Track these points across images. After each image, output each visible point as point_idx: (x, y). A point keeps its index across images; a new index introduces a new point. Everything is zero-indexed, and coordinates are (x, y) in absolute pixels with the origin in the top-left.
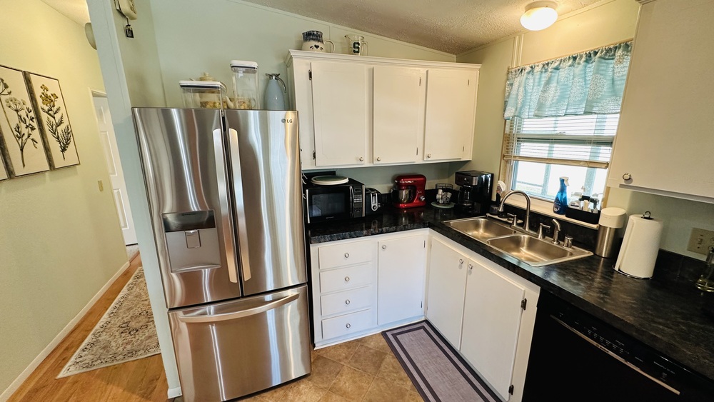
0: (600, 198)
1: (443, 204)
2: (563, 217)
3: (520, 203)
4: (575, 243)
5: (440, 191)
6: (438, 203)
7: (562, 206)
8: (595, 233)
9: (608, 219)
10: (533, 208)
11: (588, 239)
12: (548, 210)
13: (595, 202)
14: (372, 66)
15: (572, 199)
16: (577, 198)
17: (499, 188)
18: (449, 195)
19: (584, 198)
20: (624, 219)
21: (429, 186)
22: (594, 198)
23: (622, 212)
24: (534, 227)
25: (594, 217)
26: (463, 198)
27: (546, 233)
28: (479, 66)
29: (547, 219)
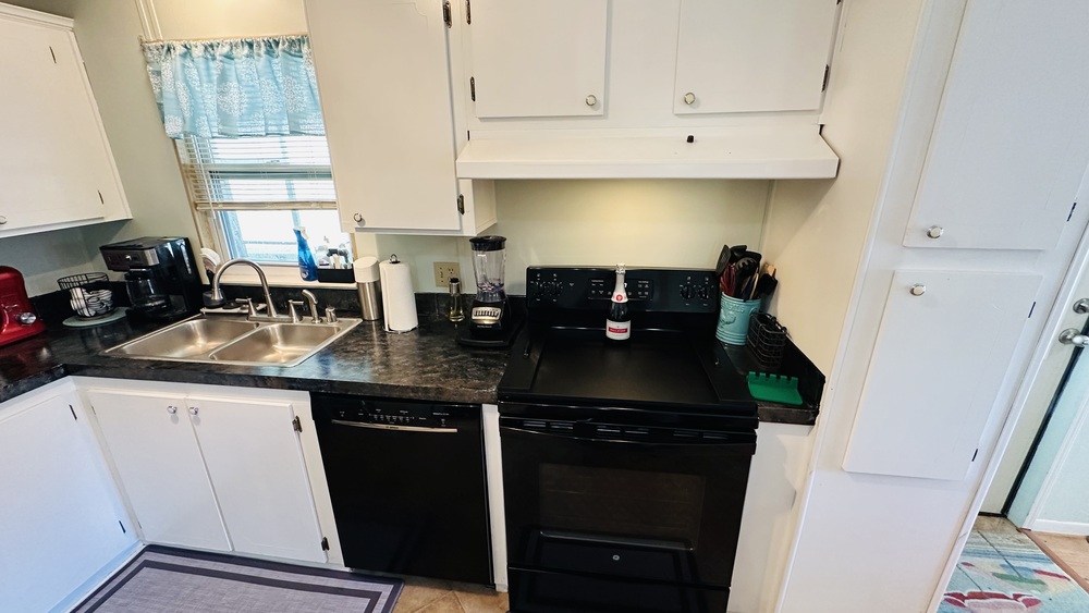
1: (97, 315)
3: (249, 278)
5: (78, 293)
6: (83, 318)
7: (312, 271)
9: (363, 276)
10: (272, 281)
12: (295, 278)
16: (324, 254)
17: (207, 262)
18: (105, 295)
19: (332, 252)
20: (376, 267)
22: (342, 249)
23: (373, 260)
24: (282, 309)
25: (348, 275)
26: (141, 294)
27: (303, 312)
29: (296, 292)
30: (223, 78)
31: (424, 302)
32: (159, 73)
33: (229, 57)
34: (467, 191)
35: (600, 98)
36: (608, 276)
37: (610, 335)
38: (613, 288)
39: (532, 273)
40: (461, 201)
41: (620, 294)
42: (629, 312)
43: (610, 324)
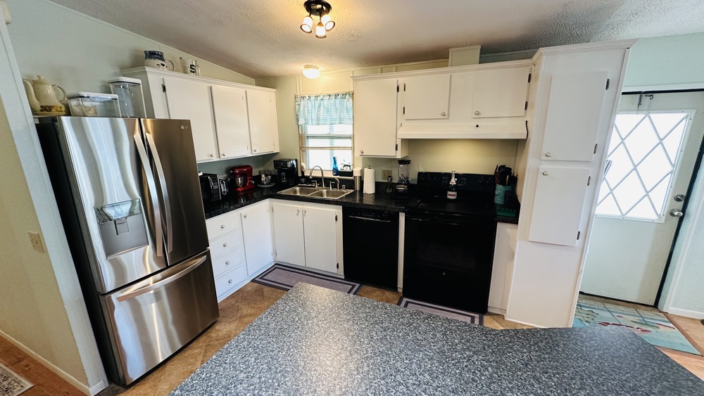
0: (351, 164)
1: (267, 184)
2: (339, 177)
3: (318, 174)
4: (346, 188)
5: (263, 176)
6: (264, 184)
7: (336, 172)
8: (353, 182)
9: (357, 174)
10: (325, 176)
11: (350, 184)
12: (330, 175)
13: (349, 166)
14: (210, 85)
15: (340, 168)
16: (342, 166)
17: (302, 167)
18: (270, 177)
19: (345, 166)
20: (362, 172)
21: (255, 172)
22: (349, 164)
23: (361, 169)
24: (327, 185)
25: (351, 174)
26: (280, 177)
27: (334, 186)
28: (275, 90)
29: (333, 180)
30: (319, 106)
31: (378, 185)
32: (299, 105)
33: (322, 99)
34: (399, 143)
35: (446, 113)
36: (449, 176)
37: (449, 197)
38: (451, 180)
39: (420, 174)
40: (397, 146)
41: (453, 181)
42: (456, 188)
43: (449, 193)
